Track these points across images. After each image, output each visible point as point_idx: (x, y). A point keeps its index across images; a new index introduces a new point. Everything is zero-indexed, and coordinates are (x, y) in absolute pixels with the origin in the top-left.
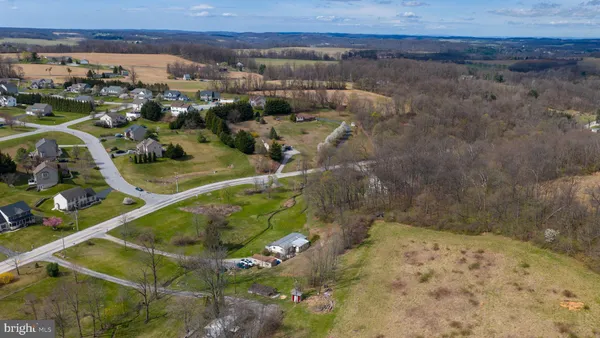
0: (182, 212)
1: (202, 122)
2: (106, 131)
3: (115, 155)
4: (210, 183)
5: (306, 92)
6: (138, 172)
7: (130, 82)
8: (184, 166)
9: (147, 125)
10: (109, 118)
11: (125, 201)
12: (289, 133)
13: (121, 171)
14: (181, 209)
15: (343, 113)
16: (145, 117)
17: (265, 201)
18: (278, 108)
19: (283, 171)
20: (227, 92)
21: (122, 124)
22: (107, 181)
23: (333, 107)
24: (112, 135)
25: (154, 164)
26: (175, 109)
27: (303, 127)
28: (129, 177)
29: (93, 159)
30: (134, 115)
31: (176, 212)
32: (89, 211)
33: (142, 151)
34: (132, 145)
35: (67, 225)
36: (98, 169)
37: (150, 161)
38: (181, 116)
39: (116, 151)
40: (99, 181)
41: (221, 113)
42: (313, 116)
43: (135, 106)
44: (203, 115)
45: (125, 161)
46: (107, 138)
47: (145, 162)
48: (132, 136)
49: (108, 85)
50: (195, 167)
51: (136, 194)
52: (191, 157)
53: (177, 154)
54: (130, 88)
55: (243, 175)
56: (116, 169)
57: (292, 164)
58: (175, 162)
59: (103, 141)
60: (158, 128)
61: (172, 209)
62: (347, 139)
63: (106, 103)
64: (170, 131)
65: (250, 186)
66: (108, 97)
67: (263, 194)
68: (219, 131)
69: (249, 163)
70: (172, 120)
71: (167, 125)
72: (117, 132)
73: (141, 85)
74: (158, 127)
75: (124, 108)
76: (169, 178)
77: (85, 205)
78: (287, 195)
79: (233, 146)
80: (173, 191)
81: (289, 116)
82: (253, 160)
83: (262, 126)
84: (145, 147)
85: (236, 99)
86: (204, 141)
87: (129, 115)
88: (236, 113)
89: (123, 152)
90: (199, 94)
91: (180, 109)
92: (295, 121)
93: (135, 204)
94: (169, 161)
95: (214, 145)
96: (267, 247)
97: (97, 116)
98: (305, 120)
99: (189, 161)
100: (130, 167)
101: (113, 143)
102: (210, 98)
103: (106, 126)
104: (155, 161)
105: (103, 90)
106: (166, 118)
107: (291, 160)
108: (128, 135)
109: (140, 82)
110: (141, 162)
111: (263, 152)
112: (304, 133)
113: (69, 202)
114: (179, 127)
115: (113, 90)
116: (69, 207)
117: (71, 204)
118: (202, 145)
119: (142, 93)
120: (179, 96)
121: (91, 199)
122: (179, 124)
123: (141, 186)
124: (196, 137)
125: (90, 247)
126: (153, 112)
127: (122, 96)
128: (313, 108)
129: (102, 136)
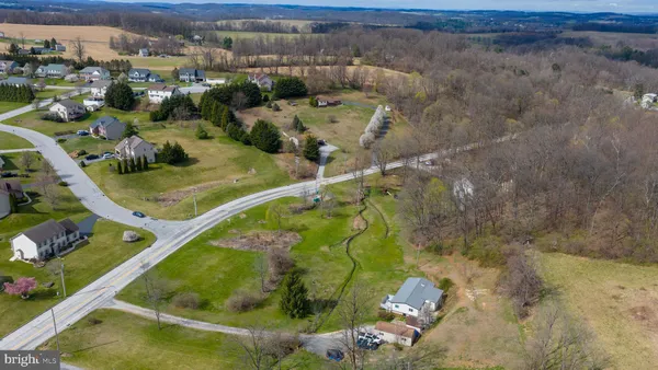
0: (218, 248)
1: (196, 110)
2: (61, 128)
3: (86, 162)
4: (236, 197)
5: (318, 68)
6: (126, 186)
7: (76, 58)
8: (189, 174)
9: (119, 117)
10: (62, 108)
11: (126, 236)
12: (314, 121)
13: (102, 186)
14: (215, 243)
15: (370, 94)
16: (113, 106)
17: (326, 222)
18: (292, 90)
19: (326, 175)
20: (212, 70)
21: (81, 116)
22: (85, 204)
23: (355, 86)
24: (71, 132)
25: (146, 173)
26: (154, 93)
27: (331, 114)
28: (116, 195)
29: (54, 171)
30: (96, 103)
31: (210, 250)
32: (74, 259)
33: (124, 155)
34: (107, 146)
35: (44, 287)
36: (65, 185)
37: (140, 170)
38: (166, 102)
39: (85, 158)
40: (73, 205)
41: (221, 97)
42: (337, 98)
43: (95, 91)
44: (196, 101)
45: (103, 171)
46: (65, 137)
47: (133, 171)
48: (103, 132)
49: (45, 62)
50: (204, 175)
51: (138, 223)
52: (195, 161)
53: (176, 157)
54: (79, 67)
55: (274, 184)
56: (92, 185)
57: (334, 165)
58: (176, 169)
59: (61, 141)
60: (136, 120)
61: (200, 243)
62: (387, 128)
63: (48, 87)
64: (152, 123)
65: (292, 199)
66: (48, 79)
67: (318, 212)
68: (223, 121)
69: (277, 167)
70: (151, 109)
71: (148, 116)
72: (80, 127)
73: (91, 63)
74: (135, 118)
75: (77, 94)
76: (173, 193)
77: (65, 249)
78: (351, 210)
79: (247, 143)
80: (190, 213)
81: (307, 100)
82: (281, 161)
83: (277, 113)
84: (128, 149)
85: (228, 78)
86: (205, 137)
87: (88, 104)
88: (241, 97)
89: (96, 157)
90: (176, 74)
91: (161, 93)
92: (316, 105)
93: (141, 240)
94: (167, 167)
95: (220, 142)
96: (382, 305)
97: (42, 104)
98: (329, 104)
99: (194, 167)
100: (113, 180)
101: (79, 144)
102: (193, 77)
103: (61, 120)
104: (147, 168)
105: (39, 70)
106: (142, 106)
107: (330, 159)
108: (97, 131)
109: (90, 59)
110: (127, 172)
111: (293, 150)
112: (333, 122)
113: (39, 246)
114: (164, 118)
115: (53, 70)
116: (41, 254)
117: (44, 248)
118: (204, 143)
119: (96, 73)
120: (148, 76)
121: (71, 237)
122: (165, 114)
123: (140, 209)
124: (193, 132)
125: (98, 328)
126: (122, 99)
127: (69, 77)
128: (333, 89)
129: (58, 134)
